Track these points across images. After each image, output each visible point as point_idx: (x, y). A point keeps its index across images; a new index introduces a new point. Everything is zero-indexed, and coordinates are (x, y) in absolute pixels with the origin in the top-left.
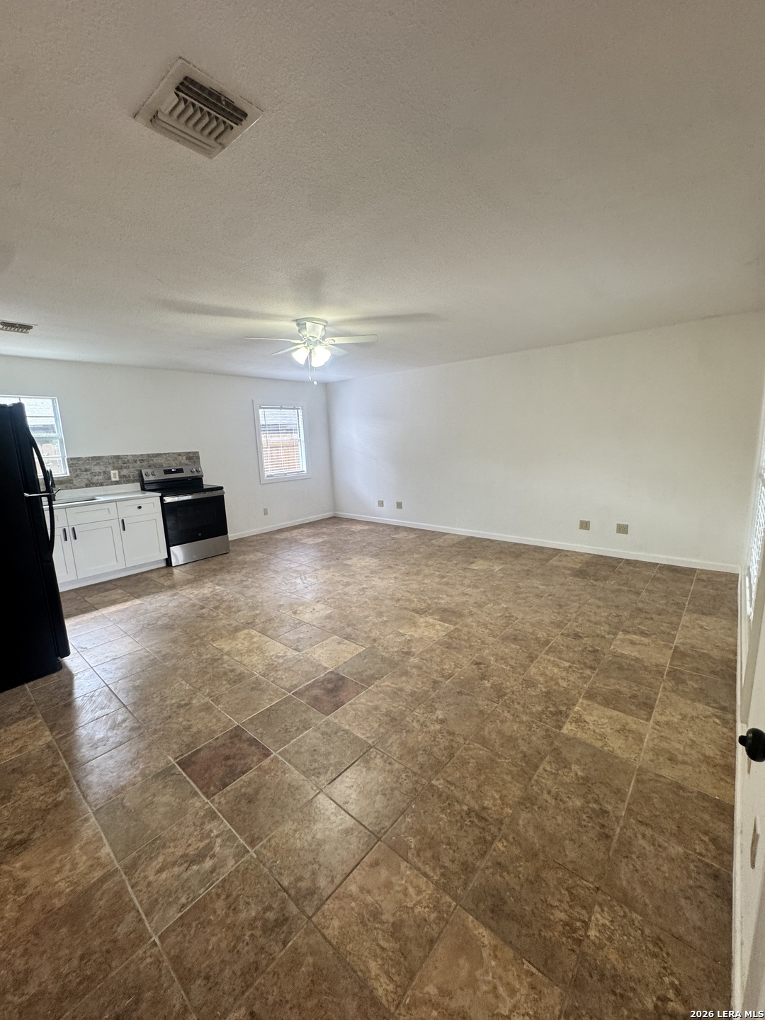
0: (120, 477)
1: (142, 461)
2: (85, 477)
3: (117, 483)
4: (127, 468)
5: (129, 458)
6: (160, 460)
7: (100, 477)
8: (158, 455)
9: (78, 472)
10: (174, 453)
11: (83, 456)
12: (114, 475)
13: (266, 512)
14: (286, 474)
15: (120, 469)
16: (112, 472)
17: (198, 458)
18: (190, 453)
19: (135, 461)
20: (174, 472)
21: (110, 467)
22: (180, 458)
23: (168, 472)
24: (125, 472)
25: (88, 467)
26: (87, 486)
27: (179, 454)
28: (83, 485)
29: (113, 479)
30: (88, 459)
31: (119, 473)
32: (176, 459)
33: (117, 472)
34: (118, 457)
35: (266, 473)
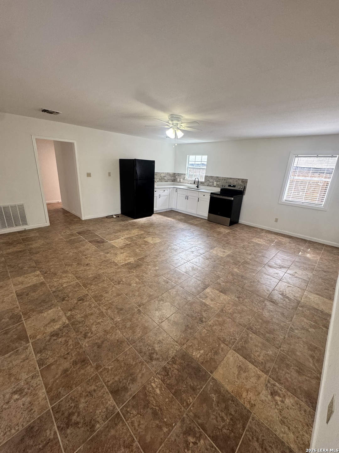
0: (216, 185)
1: (225, 180)
2: (208, 182)
3: (215, 187)
4: (219, 182)
5: (221, 178)
6: (231, 181)
7: (211, 184)
8: (231, 178)
9: (206, 181)
10: (237, 179)
11: (209, 176)
12: (215, 183)
13: (276, 220)
14: (303, 203)
15: (217, 181)
16: (215, 182)
17: (247, 182)
18: (244, 179)
19: (222, 180)
20: (232, 187)
21: (215, 181)
22: (239, 181)
23: (230, 186)
24: (218, 183)
25: (209, 179)
26: (207, 186)
27: (239, 179)
28: (206, 185)
29: (214, 185)
30: (210, 177)
31: (217, 183)
32: (237, 181)
33: (216, 182)
34: (218, 177)
35: (285, 198)
